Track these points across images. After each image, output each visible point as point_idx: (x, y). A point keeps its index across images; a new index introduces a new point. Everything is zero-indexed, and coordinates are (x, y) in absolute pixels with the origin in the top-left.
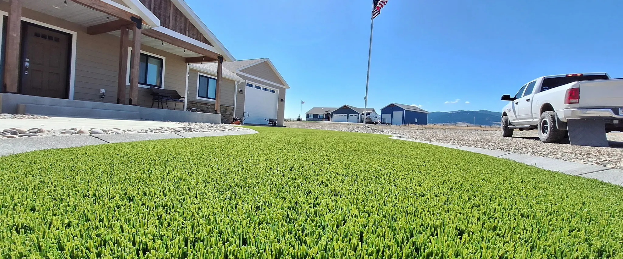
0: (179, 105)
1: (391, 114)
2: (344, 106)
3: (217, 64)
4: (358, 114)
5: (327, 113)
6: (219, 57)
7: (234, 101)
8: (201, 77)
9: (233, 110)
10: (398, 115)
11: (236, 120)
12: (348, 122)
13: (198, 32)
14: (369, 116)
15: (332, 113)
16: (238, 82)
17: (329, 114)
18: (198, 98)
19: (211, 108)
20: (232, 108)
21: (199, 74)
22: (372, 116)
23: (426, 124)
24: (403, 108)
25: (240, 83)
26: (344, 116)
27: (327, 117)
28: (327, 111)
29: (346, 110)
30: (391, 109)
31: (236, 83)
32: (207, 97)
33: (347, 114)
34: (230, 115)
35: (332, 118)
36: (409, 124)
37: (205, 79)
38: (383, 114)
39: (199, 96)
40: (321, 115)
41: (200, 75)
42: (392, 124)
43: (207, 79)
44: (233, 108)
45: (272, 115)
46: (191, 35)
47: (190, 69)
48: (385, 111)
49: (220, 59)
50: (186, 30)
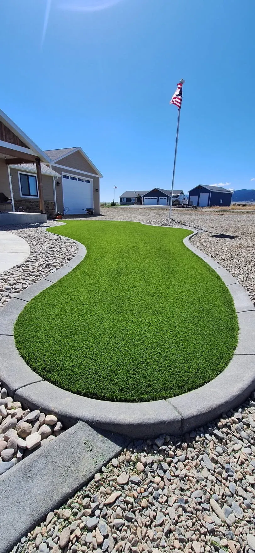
0: (8, 206)
1: (198, 196)
2: (155, 189)
3: (35, 164)
4: (168, 197)
5: (139, 196)
6: (36, 159)
7: (54, 197)
8: (21, 176)
9: (54, 205)
10: (204, 197)
11: (58, 214)
12: (158, 205)
13: (14, 135)
14: (177, 198)
15: (144, 196)
16: (55, 177)
17: (141, 197)
18: (22, 196)
19: (35, 205)
20: (53, 203)
21: (19, 172)
22: (180, 199)
23: (229, 205)
24: (209, 189)
25: (57, 178)
26: (155, 199)
27: (139, 200)
28: (139, 195)
29: (156, 193)
30: (198, 191)
31: (54, 178)
32: (30, 195)
33: (157, 198)
34: (52, 210)
35: (143, 201)
36: (214, 206)
37: (25, 177)
38: (191, 197)
39: (23, 195)
40: (133, 199)
41: (20, 174)
42: (198, 206)
43: (26, 177)
44: (55, 203)
45: (89, 205)
46: (8, 140)
47: (11, 169)
48: (192, 193)
49: (38, 161)
50: (3, 135)
